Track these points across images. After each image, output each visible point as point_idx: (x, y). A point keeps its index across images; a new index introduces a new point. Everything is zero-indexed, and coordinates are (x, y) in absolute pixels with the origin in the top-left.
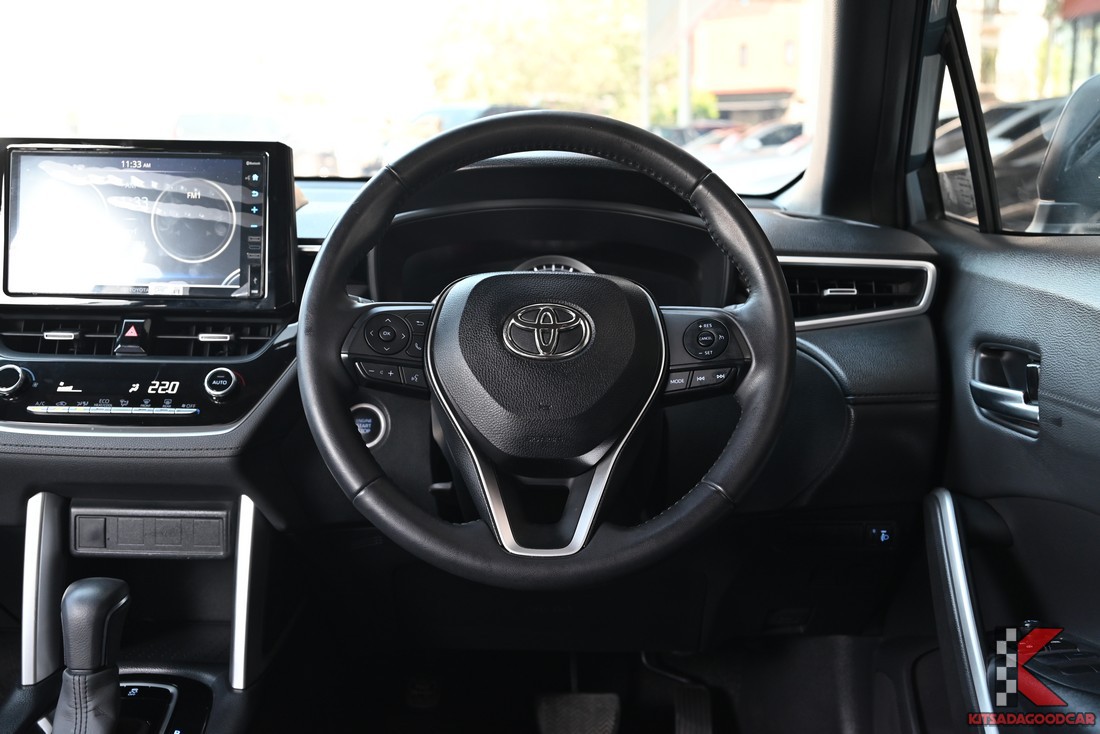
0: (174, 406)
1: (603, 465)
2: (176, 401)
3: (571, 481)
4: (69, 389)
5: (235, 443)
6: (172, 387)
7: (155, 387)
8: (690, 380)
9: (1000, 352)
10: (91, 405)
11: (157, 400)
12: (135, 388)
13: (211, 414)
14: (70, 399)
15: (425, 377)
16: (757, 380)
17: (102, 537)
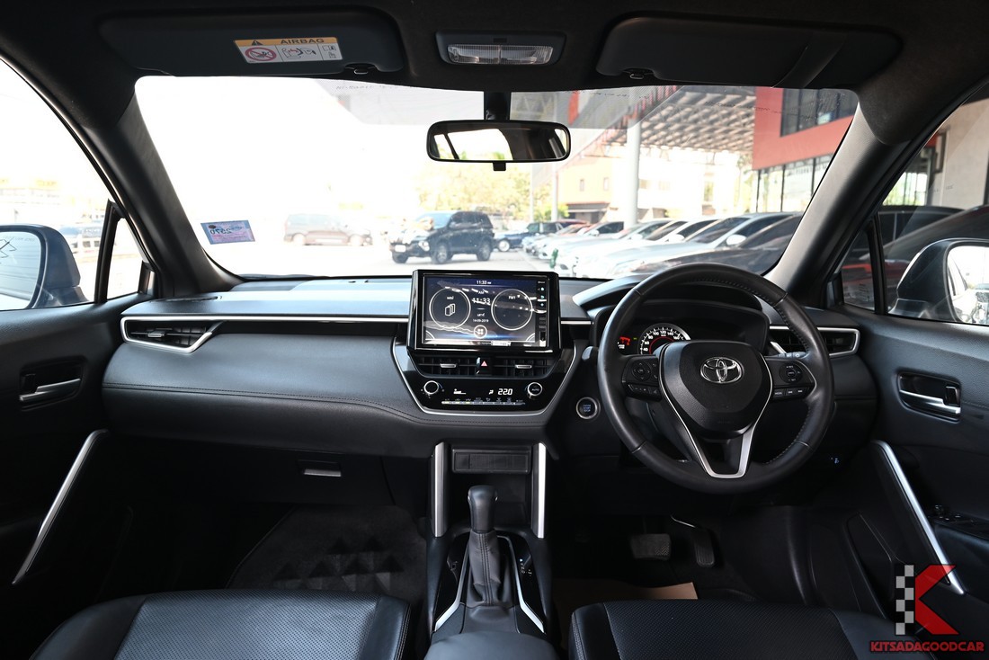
0: (513, 401)
1: (748, 433)
2: (513, 398)
3: (729, 441)
4: (460, 393)
5: (545, 419)
6: (509, 392)
7: (501, 392)
8: (785, 393)
9: (912, 376)
10: (472, 401)
11: (504, 398)
12: (492, 392)
13: (532, 405)
14: (462, 398)
15: (660, 391)
16: (816, 396)
17: (467, 462)
